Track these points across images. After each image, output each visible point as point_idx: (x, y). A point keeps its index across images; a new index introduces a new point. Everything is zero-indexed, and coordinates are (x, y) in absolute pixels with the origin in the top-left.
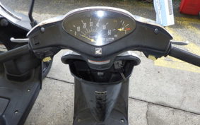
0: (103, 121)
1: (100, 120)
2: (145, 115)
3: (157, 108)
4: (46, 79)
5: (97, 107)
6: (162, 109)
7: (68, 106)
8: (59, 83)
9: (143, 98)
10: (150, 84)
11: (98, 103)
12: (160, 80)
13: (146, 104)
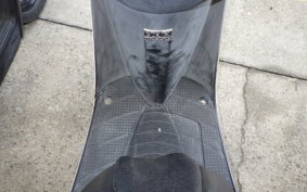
0: (162, 102)
1: (156, 101)
2: (240, 91)
3: (266, 78)
4: (39, 22)
5: (148, 72)
6: (274, 80)
7: (86, 76)
8: (66, 31)
9: (237, 59)
10: (251, 33)
11: (150, 61)
12: (273, 23)
13: (243, 70)
